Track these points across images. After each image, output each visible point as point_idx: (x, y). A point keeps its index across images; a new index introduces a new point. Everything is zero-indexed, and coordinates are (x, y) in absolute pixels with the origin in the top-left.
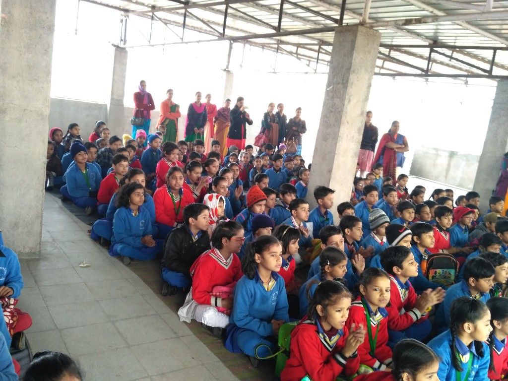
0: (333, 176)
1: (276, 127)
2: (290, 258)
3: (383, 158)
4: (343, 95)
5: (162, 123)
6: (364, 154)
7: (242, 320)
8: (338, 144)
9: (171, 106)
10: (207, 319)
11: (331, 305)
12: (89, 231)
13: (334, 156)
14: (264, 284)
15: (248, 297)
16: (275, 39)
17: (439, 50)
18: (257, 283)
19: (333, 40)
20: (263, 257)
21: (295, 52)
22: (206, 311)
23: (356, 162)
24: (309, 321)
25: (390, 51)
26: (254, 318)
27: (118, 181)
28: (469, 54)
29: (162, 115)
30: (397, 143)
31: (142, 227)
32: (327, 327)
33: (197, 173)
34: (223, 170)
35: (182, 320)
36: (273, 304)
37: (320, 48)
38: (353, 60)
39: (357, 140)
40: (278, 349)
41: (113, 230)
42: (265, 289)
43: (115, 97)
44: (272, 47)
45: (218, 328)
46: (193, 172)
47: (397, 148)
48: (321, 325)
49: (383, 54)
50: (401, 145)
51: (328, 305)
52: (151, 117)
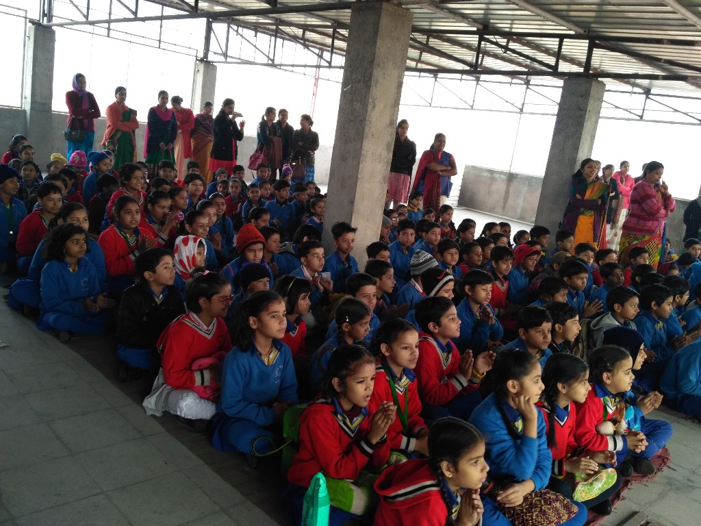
0: (355, 208)
1: (278, 141)
2: (299, 320)
3: (423, 184)
4: (365, 97)
5: (111, 137)
6: (398, 180)
7: (233, 406)
8: (361, 165)
9: (122, 111)
10: (185, 409)
11: (351, 375)
12: (6, 297)
13: (357, 182)
14: (263, 357)
15: (242, 376)
16: (272, 17)
17: (491, 37)
18: (252, 356)
19: (349, 21)
20: (260, 321)
21: (301, 36)
22: (182, 398)
23: (386, 188)
24: (323, 400)
25: (428, 39)
26: (251, 403)
27: (46, 223)
28: (529, 44)
29: (110, 126)
30: (442, 163)
31: (85, 288)
32: (347, 406)
33: (163, 207)
34: (201, 204)
35: (149, 413)
36: (276, 382)
37: (335, 32)
38: (377, 50)
39: (386, 160)
40: (283, 441)
41: (42, 293)
42: (264, 364)
43: (38, 99)
44: (268, 29)
45: (201, 421)
46: (156, 206)
47: (442, 171)
48: (340, 404)
49: (419, 42)
50: (446, 166)
51: (346, 376)
52: (95, 129)
